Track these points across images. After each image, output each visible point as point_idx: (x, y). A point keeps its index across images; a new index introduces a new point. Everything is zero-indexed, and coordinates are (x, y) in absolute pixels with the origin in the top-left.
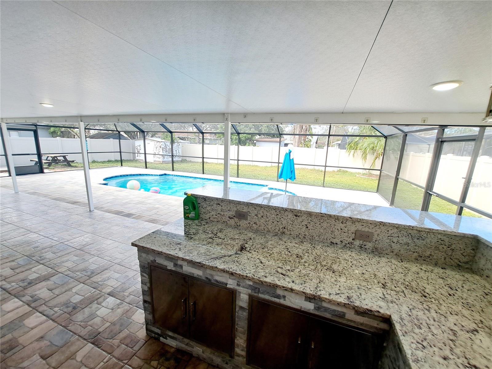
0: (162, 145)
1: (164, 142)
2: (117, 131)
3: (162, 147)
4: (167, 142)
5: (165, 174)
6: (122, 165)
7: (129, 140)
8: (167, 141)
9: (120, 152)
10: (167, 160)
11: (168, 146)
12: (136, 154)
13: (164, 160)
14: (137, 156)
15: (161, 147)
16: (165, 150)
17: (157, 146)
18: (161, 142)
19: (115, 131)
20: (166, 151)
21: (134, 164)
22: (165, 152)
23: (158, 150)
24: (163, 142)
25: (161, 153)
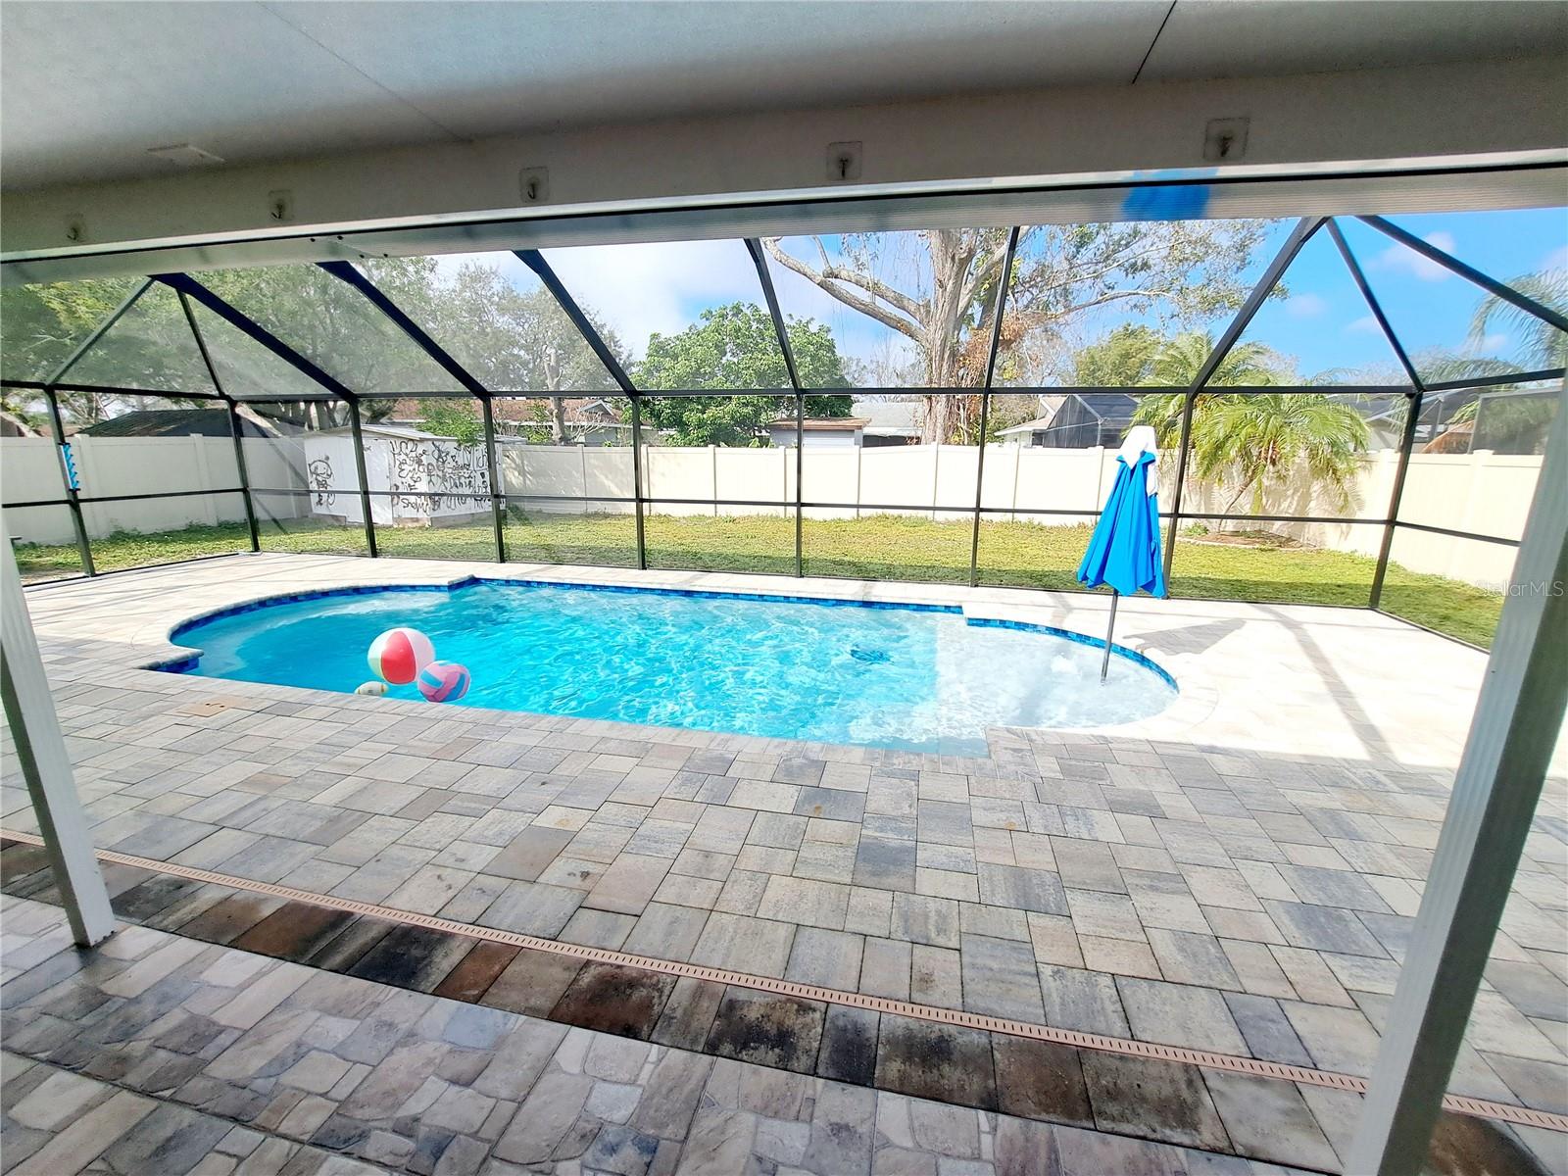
0: (424, 452)
1: (433, 440)
2: (222, 396)
3: (425, 462)
4: (444, 441)
5: (474, 581)
6: (256, 548)
7: (278, 437)
8: (444, 437)
9: (245, 490)
10: (449, 513)
11: (449, 457)
12: (314, 498)
13: (437, 514)
14: (320, 503)
15: (419, 462)
16: (440, 474)
17: (403, 457)
18: (422, 440)
19: (212, 397)
20: (444, 479)
21: (310, 538)
22: (440, 480)
23: (410, 475)
24: (430, 443)
25: (422, 487)
